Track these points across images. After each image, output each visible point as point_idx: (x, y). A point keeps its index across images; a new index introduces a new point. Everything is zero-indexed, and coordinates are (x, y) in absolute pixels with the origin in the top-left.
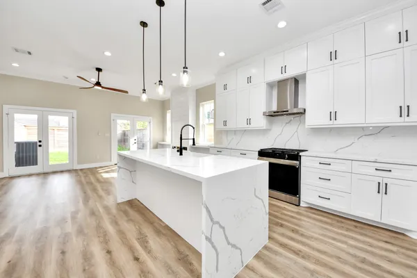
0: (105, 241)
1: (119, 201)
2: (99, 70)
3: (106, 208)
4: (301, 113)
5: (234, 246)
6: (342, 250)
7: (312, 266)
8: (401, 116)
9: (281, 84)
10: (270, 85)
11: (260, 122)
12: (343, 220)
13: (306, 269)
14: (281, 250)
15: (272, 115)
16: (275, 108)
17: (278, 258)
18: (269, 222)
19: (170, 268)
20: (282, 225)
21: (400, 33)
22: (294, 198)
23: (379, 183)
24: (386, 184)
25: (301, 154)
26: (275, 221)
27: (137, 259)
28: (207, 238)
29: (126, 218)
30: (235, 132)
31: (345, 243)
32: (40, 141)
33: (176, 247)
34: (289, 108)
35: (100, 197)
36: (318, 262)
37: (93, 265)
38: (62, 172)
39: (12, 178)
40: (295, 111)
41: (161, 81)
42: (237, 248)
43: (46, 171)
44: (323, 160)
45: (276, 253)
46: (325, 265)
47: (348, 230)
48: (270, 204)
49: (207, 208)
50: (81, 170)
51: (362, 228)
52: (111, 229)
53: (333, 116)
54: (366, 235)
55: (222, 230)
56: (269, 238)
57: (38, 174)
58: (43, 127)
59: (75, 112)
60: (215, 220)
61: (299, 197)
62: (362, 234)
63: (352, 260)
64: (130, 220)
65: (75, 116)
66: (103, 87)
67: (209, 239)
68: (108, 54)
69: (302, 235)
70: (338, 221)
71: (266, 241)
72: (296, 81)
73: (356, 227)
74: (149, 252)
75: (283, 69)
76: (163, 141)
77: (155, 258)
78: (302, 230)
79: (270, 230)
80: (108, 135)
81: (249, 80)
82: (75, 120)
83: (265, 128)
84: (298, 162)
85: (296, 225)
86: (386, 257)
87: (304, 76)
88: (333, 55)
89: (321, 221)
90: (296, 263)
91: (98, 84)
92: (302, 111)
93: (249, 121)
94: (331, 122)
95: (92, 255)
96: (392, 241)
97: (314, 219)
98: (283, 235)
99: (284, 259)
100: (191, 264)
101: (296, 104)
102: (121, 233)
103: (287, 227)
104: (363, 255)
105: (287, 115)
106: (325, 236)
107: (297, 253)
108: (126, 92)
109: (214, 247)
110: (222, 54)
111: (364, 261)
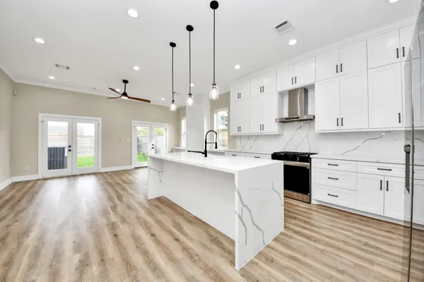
0: (147, 227)
1: (149, 198)
2: (125, 82)
3: (140, 203)
4: (311, 119)
5: (257, 227)
6: (348, 236)
7: (322, 247)
8: (400, 122)
9: (292, 93)
10: (282, 94)
11: (273, 128)
12: (350, 215)
13: (317, 249)
14: (294, 235)
15: (283, 121)
16: (286, 115)
17: (292, 241)
18: (285, 216)
19: (205, 246)
20: (295, 218)
21: (397, 49)
22: (305, 196)
23: (381, 181)
24: (387, 182)
25: (311, 156)
26: (289, 215)
27: (177, 240)
28: (239, 217)
29: (159, 211)
30: (248, 137)
31: (352, 232)
32: (70, 147)
33: (207, 232)
34: (299, 115)
35: (132, 195)
36: (327, 244)
37: (143, 244)
38: (89, 174)
39: (46, 179)
40: (305, 117)
41: (190, 94)
42: (260, 229)
43: (74, 173)
44: (331, 162)
45: (291, 238)
46: (332, 246)
47: (353, 222)
48: (285, 202)
49: (239, 194)
50: (106, 173)
51: (367, 221)
52: (149, 219)
53: (340, 122)
54: (369, 226)
55: (248, 212)
56: (285, 227)
57: (68, 177)
58: (73, 134)
59: (100, 119)
60: (244, 203)
61: (310, 195)
62: (366, 226)
63: (357, 244)
64: (163, 213)
65: (100, 123)
66: (129, 97)
67: (240, 217)
68: (136, 68)
69: (313, 225)
70: (346, 216)
71: (282, 229)
72: (305, 90)
73: (361, 220)
74: (186, 235)
75: (294, 80)
76: (179, 146)
77: (192, 240)
78: (313, 222)
79: (285, 222)
80: (129, 140)
81: (262, 89)
82: (100, 126)
83: (277, 133)
84: (308, 164)
85: (308, 218)
86: (386, 242)
87: (313, 86)
88: (339, 68)
89: (330, 215)
90: (308, 245)
91: (125, 94)
92: (312, 118)
93: (262, 127)
94: (338, 128)
95: (140, 237)
96: (393, 231)
97: (324, 214)
98: (296, 225)
99: (298, 241)
100: (222, 243)
101: (306, 112)
102: (159, 222)
103: (299, 220)
104: (365, 240)
105: (297, 121)
106: (333, 226)
107: (309, 238)
108: (149, 101)
109: (244, 224)
110: (237, 67)
111: (366, 244)
